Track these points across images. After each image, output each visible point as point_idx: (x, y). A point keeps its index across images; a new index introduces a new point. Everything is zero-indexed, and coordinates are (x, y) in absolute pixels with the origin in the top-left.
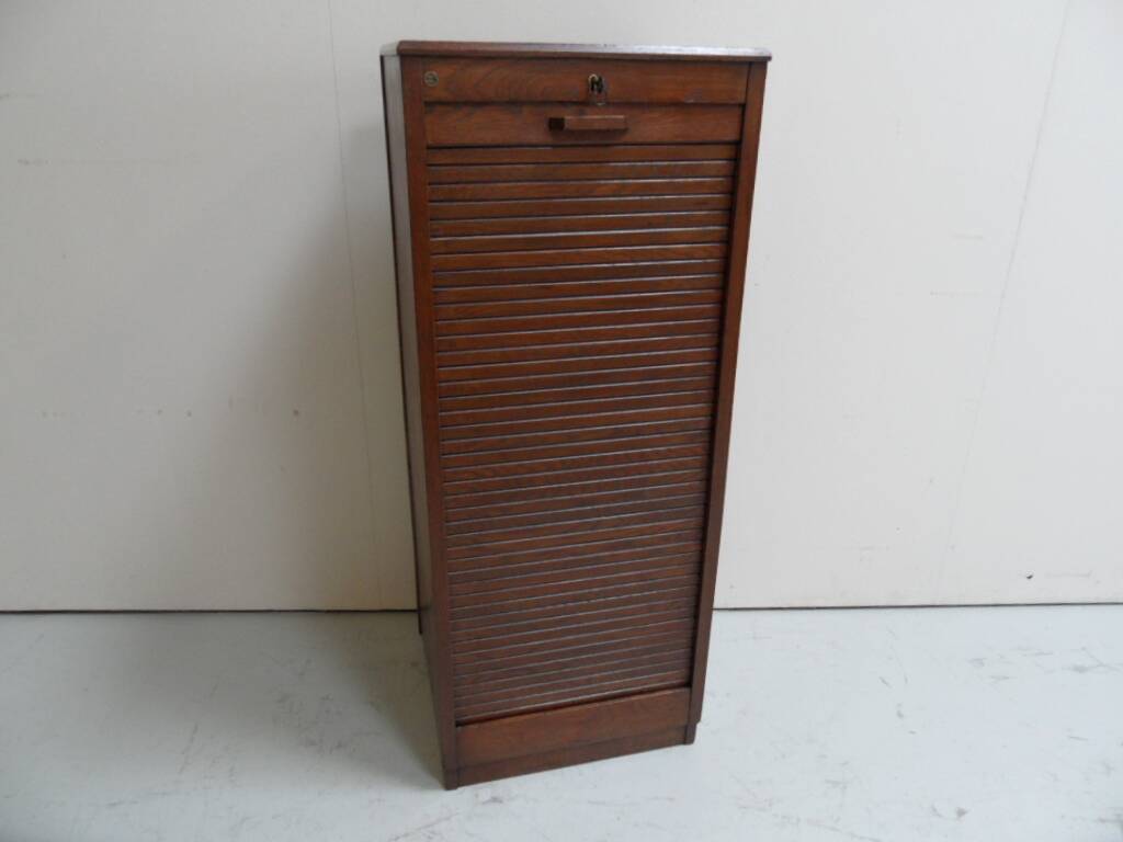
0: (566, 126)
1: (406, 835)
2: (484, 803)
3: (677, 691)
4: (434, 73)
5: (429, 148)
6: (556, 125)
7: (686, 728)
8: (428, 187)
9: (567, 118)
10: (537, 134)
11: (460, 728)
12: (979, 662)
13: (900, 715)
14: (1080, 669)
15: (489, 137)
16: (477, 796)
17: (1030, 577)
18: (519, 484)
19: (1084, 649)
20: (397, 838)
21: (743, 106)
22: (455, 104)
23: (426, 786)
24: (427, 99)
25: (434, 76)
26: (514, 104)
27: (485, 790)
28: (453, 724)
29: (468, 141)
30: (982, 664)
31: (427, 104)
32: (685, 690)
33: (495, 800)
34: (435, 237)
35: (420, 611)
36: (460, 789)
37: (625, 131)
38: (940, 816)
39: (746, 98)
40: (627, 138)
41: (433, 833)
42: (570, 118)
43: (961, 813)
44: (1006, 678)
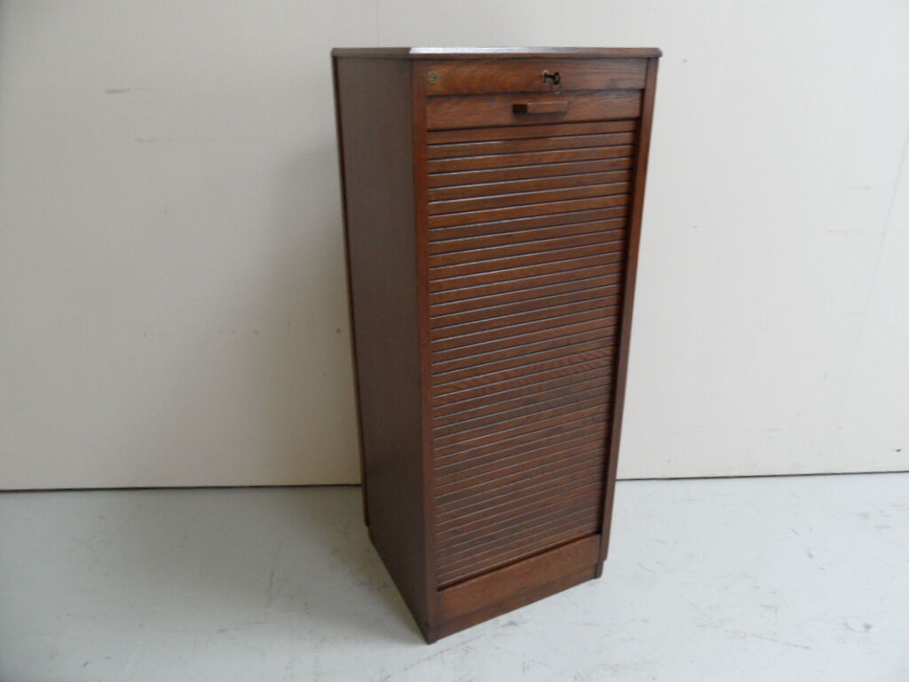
0: (529, 111)
1: (448, 650)
2: (503, 626)
4: (435, 72)
5: (429, 131)
6: (519, 110)
7: (596, 566)
8: (427, 161)
9: (529, 104)
10: (506, 117)
12: (866, 516)
13: (811, 556)
15: (471, 121)
17: (898, 451)
18: (484, 392)
20: (442, 652)
21: (643, 91)
24: (430, 94)
25: (435, 75)
26: (489, 95)
29: (457, 124)
30: (869, 517)
31: (430, 97)
32: (598, 537)
33: (512, 623)
34: (431, 201)
37: (564, 113)
38: (851, 629)
39: (645, 85)
40: (566, 118)
42: (531, 104)
43: (868, 627)
44: (888, 527)
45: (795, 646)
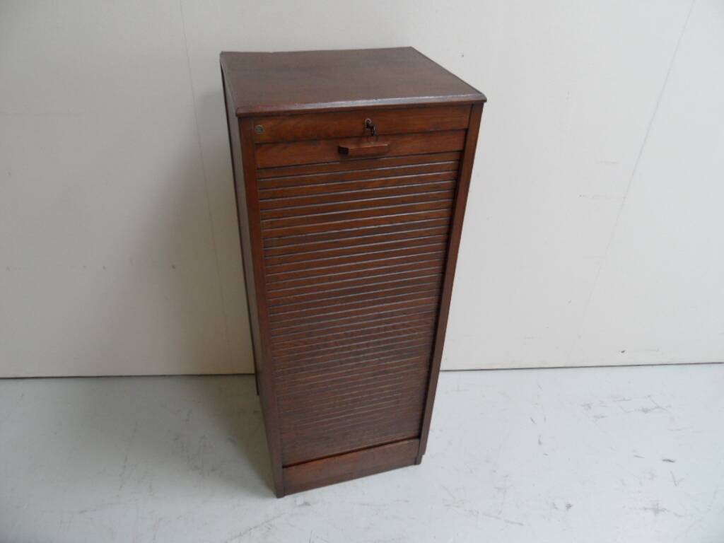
0: (350, 153)
1: (255, 527)
2: (300, 506)
3: (412, 441)
4: (261, 126)
5: (259, 169)
6: (343, 152)
7: (416, 458)
8: (259, 191)
10: (330, 155)
11: (285, 469)
12: (589, 406)
13: (540, 443)
14: (645, 411)
15: (299, 160)
16: (295, 501)
17: (623, 352)
19: (649, 396)
20: (250, 529)
21: (466, 130)
22: (275, 143)
23: (266, 496)
24: (258, 142)
25: (261, 128)
26: (314, 141)
27: (300, 497)
28: (281, 466)
29: (285, 163)
30: (590, 407)
32: (417, 441)
33: (306, 504)
34: (265, 219)
35: (257, 374)
36: (286, 497)
37: (388, 151)
38: (556, 508)
39: (469, 126)
40: (389, 154)
41: (271, 525)
42: (351, 147)
43: (569, 506)
44: (603, 417)
45: (513, 523)
